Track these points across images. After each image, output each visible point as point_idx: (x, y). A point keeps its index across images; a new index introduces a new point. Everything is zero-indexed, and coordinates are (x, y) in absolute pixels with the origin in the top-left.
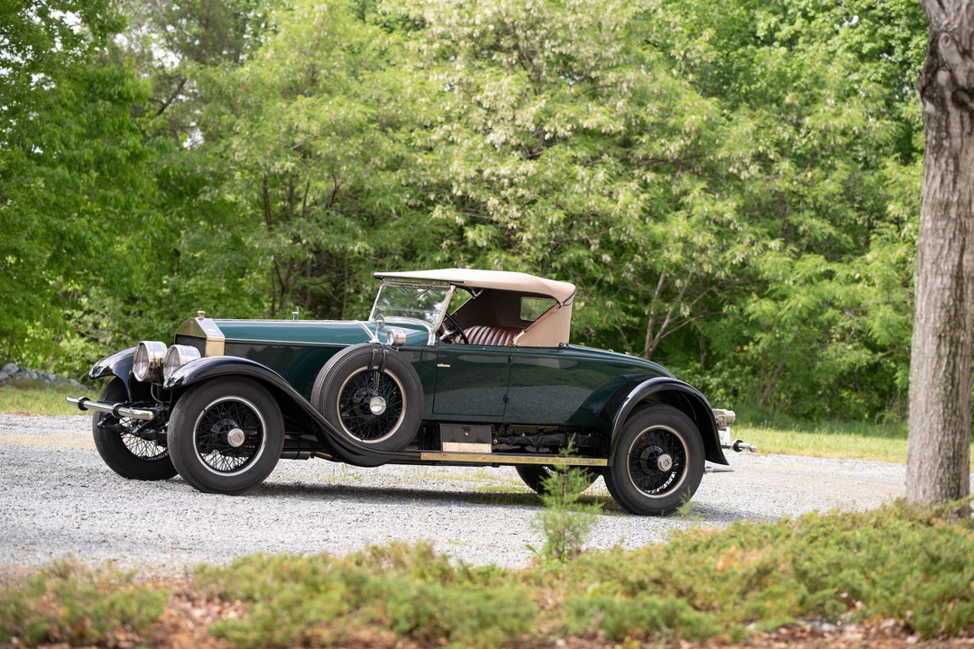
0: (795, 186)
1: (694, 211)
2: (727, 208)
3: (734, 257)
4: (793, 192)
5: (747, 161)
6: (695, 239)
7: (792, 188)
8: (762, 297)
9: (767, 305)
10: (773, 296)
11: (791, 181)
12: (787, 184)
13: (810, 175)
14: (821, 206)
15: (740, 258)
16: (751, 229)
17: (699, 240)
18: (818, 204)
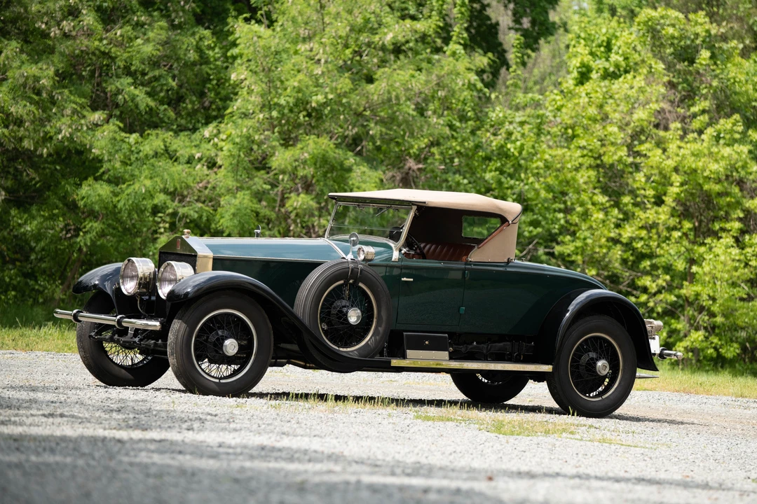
0: (103, 46)
1: (9, 74)
2: (45, 72)
3: (60, 131)
4: (104, 53)
5: (59, 15)
6: (13, 110)
7: (103, 49)
8: (96, 179)
9: (103, 190)
10: (106, 177)
11: (101, 40)
12: (97, 43)
13: (119, 33)
14: (136, 71)
15: (66, 132)
16: (72, 98)
17: (18, 109)
18: (133, 68)
